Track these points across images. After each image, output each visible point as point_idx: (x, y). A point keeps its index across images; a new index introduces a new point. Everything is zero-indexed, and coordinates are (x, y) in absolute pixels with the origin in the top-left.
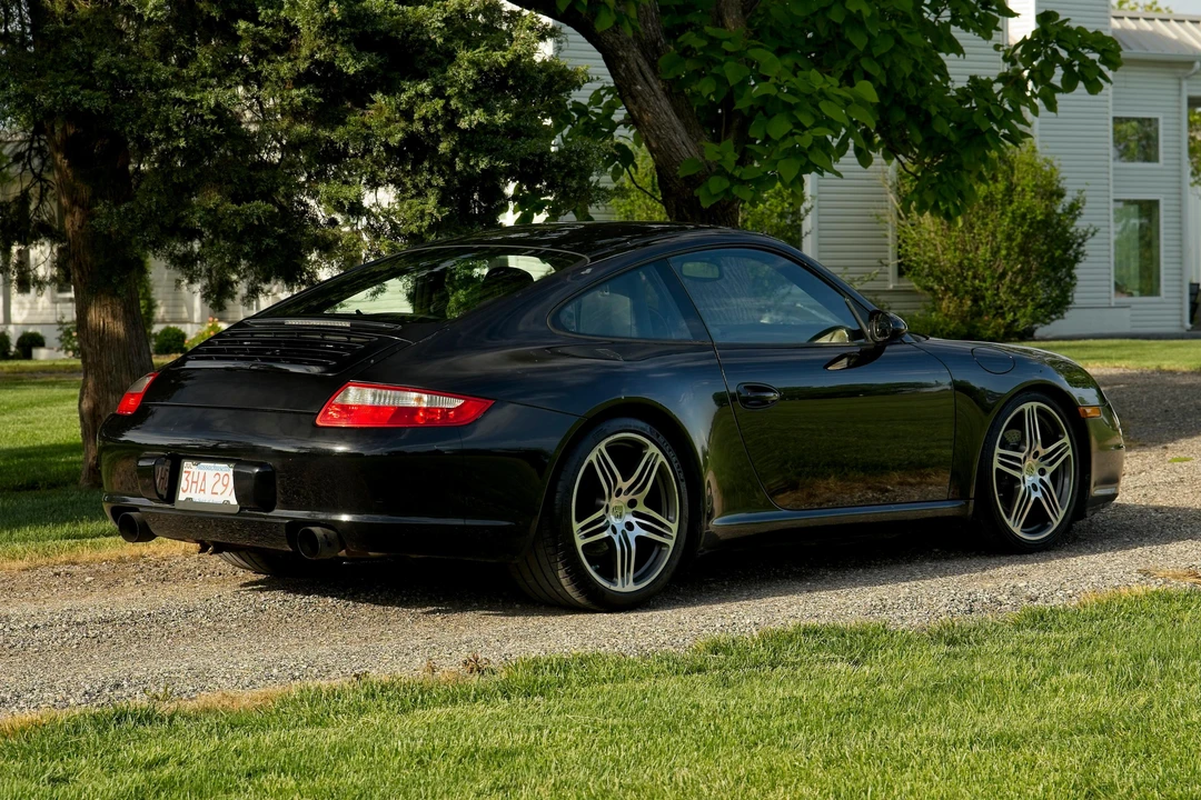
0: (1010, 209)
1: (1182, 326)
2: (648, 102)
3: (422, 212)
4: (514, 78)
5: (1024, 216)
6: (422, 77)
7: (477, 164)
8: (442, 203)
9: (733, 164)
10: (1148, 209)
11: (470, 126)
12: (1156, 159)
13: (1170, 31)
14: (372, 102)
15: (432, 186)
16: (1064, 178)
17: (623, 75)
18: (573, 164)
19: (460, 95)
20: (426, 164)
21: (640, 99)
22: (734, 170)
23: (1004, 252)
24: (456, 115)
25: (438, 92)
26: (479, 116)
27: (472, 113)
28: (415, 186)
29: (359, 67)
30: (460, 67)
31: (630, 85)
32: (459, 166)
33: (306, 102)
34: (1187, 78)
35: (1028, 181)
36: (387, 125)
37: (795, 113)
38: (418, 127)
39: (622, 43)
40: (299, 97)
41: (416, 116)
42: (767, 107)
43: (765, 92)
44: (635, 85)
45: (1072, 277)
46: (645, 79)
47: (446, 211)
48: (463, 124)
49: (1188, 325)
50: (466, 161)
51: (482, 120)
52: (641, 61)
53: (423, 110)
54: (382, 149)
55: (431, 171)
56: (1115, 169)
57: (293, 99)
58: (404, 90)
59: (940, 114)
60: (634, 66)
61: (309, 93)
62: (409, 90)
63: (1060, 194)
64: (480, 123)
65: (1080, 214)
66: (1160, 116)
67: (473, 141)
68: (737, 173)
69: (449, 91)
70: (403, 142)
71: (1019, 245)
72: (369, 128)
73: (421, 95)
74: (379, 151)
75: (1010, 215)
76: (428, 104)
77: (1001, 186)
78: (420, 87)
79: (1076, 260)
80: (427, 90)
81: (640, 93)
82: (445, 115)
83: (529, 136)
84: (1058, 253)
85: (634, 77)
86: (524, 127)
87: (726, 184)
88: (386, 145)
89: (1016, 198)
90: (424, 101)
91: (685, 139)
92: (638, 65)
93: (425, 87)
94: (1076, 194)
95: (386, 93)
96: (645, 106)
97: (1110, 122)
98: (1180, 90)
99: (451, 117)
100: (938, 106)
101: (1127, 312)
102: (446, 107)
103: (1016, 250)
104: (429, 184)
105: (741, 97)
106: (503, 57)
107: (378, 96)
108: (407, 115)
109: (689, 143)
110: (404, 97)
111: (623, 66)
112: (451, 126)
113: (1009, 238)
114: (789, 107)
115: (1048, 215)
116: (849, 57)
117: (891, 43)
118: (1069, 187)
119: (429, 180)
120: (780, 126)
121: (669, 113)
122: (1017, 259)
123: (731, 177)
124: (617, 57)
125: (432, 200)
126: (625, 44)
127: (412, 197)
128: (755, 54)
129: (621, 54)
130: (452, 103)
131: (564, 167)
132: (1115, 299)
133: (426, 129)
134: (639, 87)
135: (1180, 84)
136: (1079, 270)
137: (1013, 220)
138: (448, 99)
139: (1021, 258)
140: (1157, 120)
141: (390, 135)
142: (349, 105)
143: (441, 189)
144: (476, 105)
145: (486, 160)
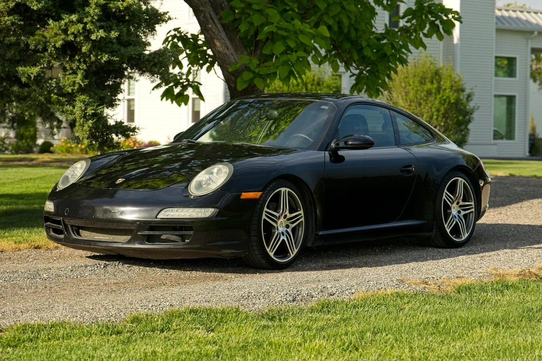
0: (438, 97)
1: (525, 154)
2: (214, 33)
3: (74, 82)
4: (129, 15)
5: (445, 100)
6: (72, 12)
7: (102, 58)
8: (85, 77)
9: (255, 66)
10: (511, 100)
11: (97, 38)
12: (515, 77)
13: (523, 16)
14: (49, 25)
15: (80, 69)
16: (465, 83)
17: (202, 19)
18: (156, 60)
19: (92, 22)
20: (77, 57)
21: (210, 32)
22: (255, 68)
23: (435, 117)
24: (90, 32)
25: (80, 21)
26: (101, 33)
27: (98, 31)
28: (71, 69)
29: (39, 6)
30: (91, 7)
31: (205, 24)
32: (93, 58)
33: (13, 24)
34: (531, 39)
35: (448, 84)
36: (55, 37)
37: (287, 41)
38: (71, 38)
39: (202, 4)
40: (9, 21)
41: (69, 33)
42: (272, 38)
43: (271, 30)
44: (208, 24)
45: (468, 130)
46: (214, 22)
47: (87, 82)
48: (93, 37)
49: (528, 154)
50: (96, 56)
51: (103, 35)
52: (212, 13)
53: (72, 29)
54: (53, 49)
55: (79, 61)
56: (495, 80)
57: (6, 22)
58: (64, 19)
59: (368, 45)
60: (208, 15)
61: (15, 19)
62: (66, 18)
63: (463, 90)
64: (102, 37)
65: (472, 100)
66: (517, 56)
67: (99, 46)
68: (257, 71)
69: (85, 20)
70: (62, 46)
71: (443, 114)
72: (46, 38)
73: (72, 22)
74: (51, 50)
75: (438, 100)
76: (75, 26)
77: (435, 86)
78: (71, 17)
79: (469, 121)
80: (74, 19)
81: (211, 29)
82: (84, 32)
83: (135, 45)
84: (461, 118)
85: (208, 20)
86: (133, 41)
87: (251, 76)
88: (54, 46)
89: (441, 92)
90: (73, 25)
91: (233, 53)
92: (210, 14)
93: (74, 17)
94: (470, 91)
95: (54, 20)
96: (213, 35)
97: (494, 58)
98: (527, 44)
99: (87, 33)
100: (367, 42)
101: (495, 147)
102: (84, 28)
103: (441, 116)
104: (78, 68)
105: (261, 32)
106: (122, 5)
107: (51, 22)
108: (65, 31)
109: (235, 54)
110: (63, 22)
111: (202, 15)
112: (87, 38)
113: (438, 111)
114: (284, 38)
115: (457, 100)
116: (318, 14)
117: (339, 9)
118: (468, 88)
119: (78, 66)
120: (279, 48)
121: (225, 39)
122: (442, 120)
123: (254, 72)
124: (199, 10)
125: (80, 76)
126: (204, 4)
127: (70, 74)
128: (268, 11)
129: (201, 8)
130: (87, 26)
131: (151, 61)
132: (493, 141)
133: (75, 39)
134: (210, 26)
135: (527, 42)
136: (470, 126)
137: (440, 102)
138: (86, 24)
139: (444, 120)
140: (515, 58)
141: (56, 42)
142: (38, 26)
143: (85, 70)
144: (101, 27)
145: (107, 56)
